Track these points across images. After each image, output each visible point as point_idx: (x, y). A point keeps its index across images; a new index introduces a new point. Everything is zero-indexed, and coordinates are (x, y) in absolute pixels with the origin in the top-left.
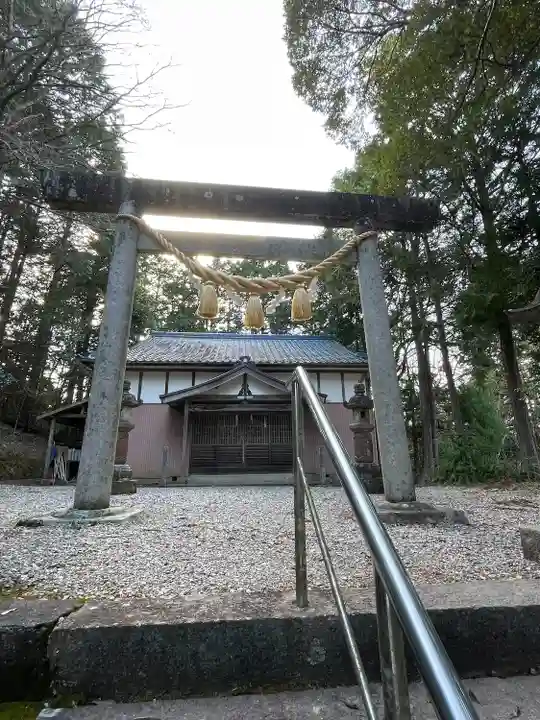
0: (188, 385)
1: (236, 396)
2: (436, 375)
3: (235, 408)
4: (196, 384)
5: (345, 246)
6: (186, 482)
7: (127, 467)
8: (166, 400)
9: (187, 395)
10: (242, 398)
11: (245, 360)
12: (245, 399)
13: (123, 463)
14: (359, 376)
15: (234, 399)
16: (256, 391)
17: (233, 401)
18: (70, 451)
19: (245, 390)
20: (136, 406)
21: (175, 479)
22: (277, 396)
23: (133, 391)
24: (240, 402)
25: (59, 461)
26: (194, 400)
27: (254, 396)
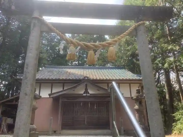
0: (61, 89)
1: (83, 94)
2: (174, 85)
4: (65, 89)
5: (131, 28)
6: (60, 133)
7: (34, 126)
8: (52, 96)
9: (61, 93)
10: (85, 95)
11: (86, 78)
12: (86, 96)
13: (33, 125)
14: (138, 85)
16: (91, 92)
18: (8, 119)
20: (39, 99)
21: (55, 132)
23: (37, 92)
24: (84, 97)
25: (3, 123)
26: (64, 96)
27: (91, 94)
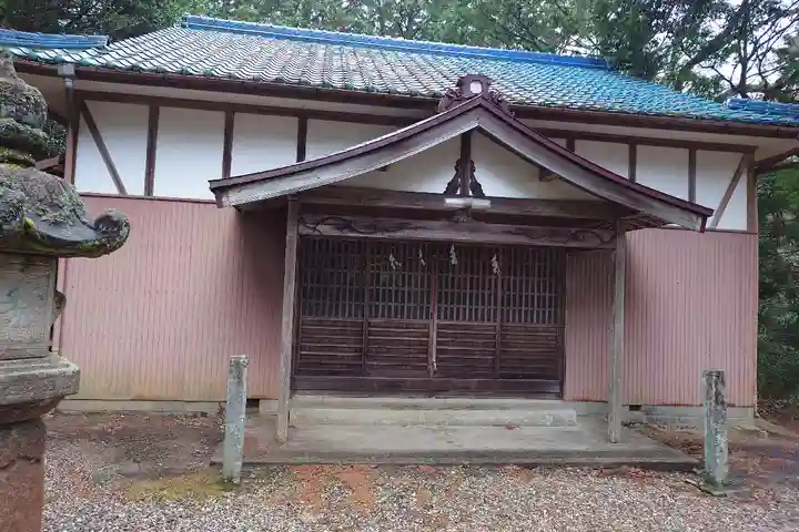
1: (440, 197)
3: (436, 232)
4: (311, 156)
10: (456, 202)
11: (476, 88)
12: (466, 207)
15: (432, 205)
16: (494, 186)
17: (432, 212)
19: (464, 181)
22: (548, 202)
24: (450, 215)
27: (491, 200)
